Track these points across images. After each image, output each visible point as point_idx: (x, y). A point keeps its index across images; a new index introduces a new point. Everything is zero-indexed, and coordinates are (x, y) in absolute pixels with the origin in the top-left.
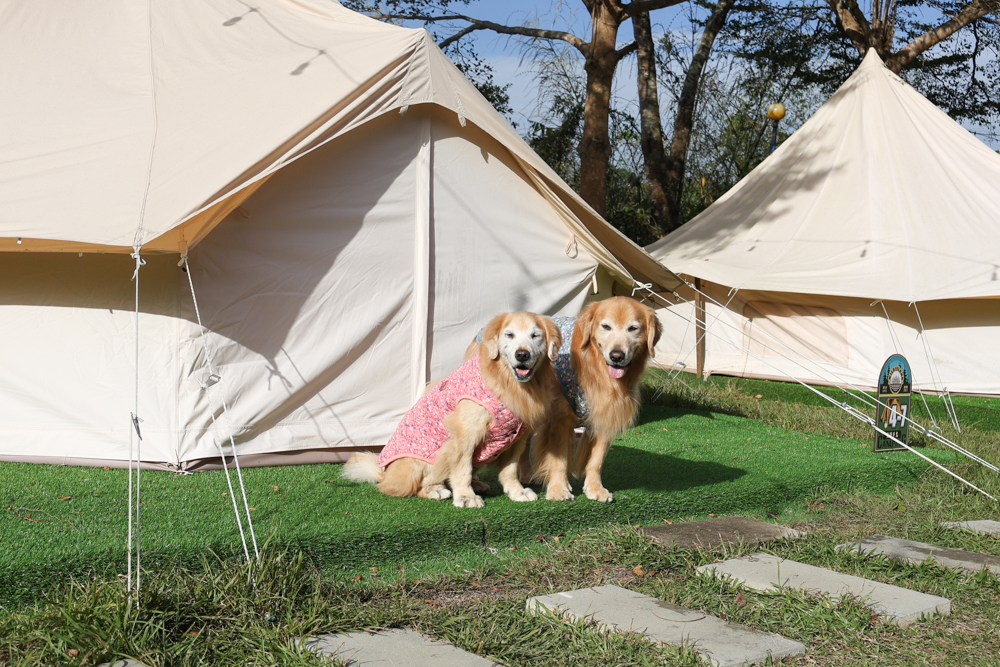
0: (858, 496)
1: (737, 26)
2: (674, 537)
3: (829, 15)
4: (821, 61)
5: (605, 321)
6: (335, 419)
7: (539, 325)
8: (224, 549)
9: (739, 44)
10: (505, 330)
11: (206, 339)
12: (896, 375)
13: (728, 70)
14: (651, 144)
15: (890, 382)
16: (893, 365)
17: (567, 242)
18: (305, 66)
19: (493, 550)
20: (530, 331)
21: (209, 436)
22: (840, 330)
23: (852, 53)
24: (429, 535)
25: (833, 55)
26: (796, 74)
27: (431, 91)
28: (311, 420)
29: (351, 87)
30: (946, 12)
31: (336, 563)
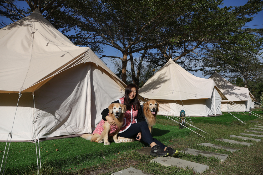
0: (179, 138)
1: (146, 57)
2: (144, 152)
3: (161, 55)
4: (160, 62)
5: (150, 104)
6: (71, 128)
7: (121, 106)
8: (35, 165)
9: (147, 60)
10: (114, 107)
11: (40, 112)
12: (183, 114)
13: (145, 64)
14: (133, 76)
15: (182, 115)
16: (182, 112)
17: (120, 89)
18: (64, 55)
19: (104, 158)
20: (119, 108)
21: (41, 133)
22: (168, 106)
23: (165, 61)
24: (89, 155)
25: (162, 62)
26: (156, 65)
27: (90, 59)
28: (65, 129)
29: (72, 58)
30: (180, 54)
31: (65, 165)
